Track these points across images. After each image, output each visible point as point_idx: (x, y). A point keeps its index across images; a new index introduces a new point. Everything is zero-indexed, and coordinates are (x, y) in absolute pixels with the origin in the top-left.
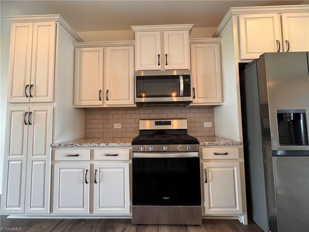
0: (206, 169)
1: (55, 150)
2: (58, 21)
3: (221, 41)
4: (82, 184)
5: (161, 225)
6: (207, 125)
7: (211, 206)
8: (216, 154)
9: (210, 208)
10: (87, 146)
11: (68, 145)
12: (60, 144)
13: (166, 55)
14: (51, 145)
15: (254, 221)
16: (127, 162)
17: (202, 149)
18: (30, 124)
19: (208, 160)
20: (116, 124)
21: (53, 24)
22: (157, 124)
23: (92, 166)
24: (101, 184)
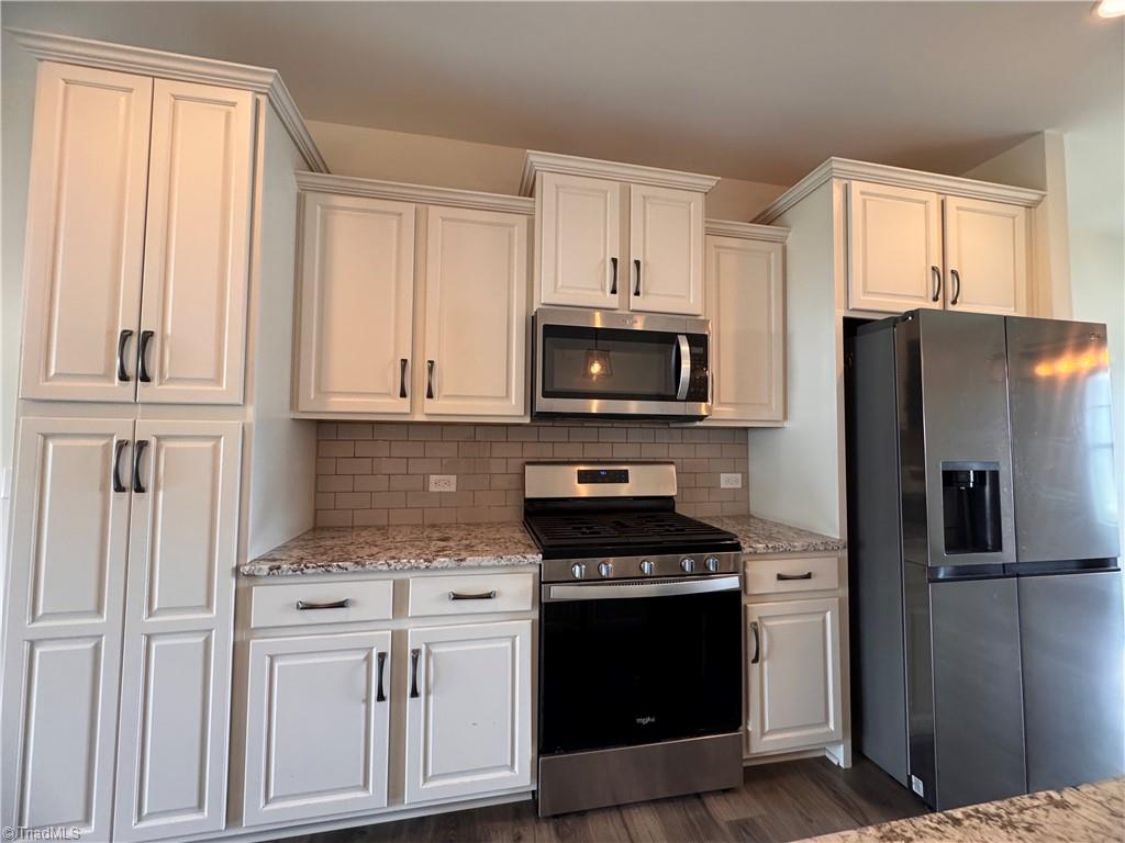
0: (755, 624)
1: (250, 590)
2: (266, 91)
3: (786, 237)
4: (363, 707)
5: (628, 806)
6: (729, 481)
7: (767, 729)
8: (781, 577)
9: (763, 734)
10: (385, 568)
11: (308, 568)
12: (277, 564)
13: (637, 263)
14: (237, 571)
15: (867, 754)
16: (525, 615)
17: (745, 563)
18: (140, 489)
19: (762, 597)
20: (438, 477)
21: (245, 100)
22: (584, 478)
23: (399, 638)
24: (431, 698)
